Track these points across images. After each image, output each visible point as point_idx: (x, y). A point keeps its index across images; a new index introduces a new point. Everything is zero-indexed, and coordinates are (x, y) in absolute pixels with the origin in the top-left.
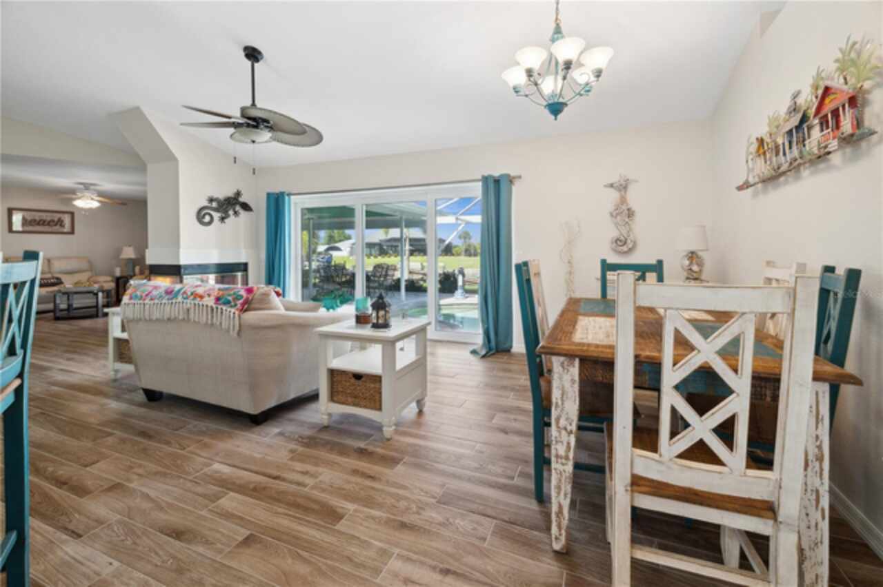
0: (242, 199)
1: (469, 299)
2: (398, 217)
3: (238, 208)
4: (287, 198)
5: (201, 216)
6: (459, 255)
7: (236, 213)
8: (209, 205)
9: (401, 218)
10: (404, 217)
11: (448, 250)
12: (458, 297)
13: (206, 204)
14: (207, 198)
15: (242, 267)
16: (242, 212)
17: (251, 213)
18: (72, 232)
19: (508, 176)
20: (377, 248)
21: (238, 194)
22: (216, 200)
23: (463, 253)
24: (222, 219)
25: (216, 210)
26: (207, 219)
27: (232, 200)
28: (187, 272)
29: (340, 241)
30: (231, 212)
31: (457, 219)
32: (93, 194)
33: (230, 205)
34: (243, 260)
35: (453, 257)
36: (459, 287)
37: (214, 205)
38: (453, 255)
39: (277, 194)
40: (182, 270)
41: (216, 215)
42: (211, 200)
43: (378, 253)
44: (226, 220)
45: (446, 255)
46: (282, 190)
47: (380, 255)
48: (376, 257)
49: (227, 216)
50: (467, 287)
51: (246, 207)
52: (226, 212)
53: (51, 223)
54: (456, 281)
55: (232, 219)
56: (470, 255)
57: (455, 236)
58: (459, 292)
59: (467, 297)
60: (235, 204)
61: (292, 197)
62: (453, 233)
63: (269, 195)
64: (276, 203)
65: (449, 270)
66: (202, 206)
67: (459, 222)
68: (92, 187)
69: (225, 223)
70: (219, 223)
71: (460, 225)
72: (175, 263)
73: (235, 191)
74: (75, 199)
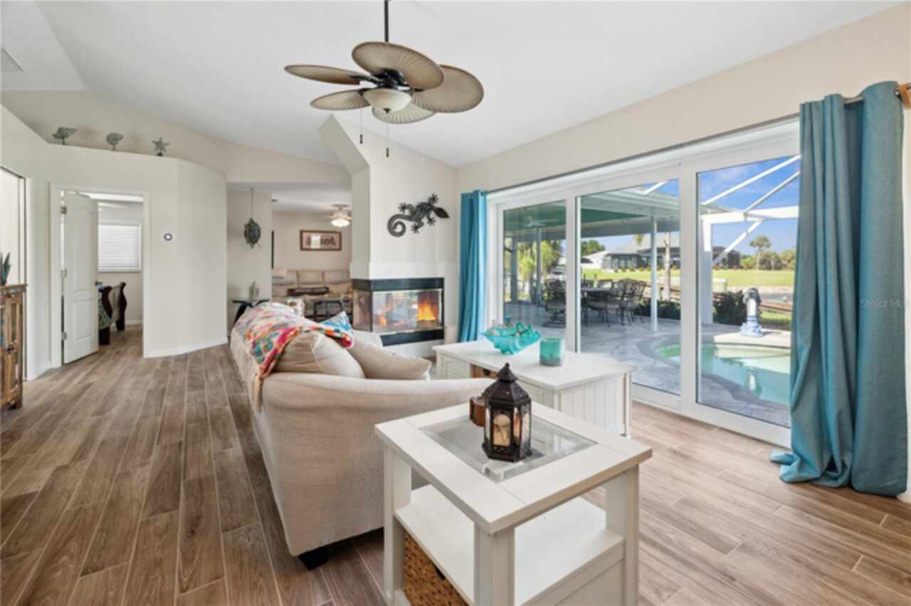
0: (437, 205)
1: (767, 337)
2: (648, 218)
3: (432, 215)
4: (481, 198)
5: (393, 227)
6: (750, 267)
7: (431, 221)
8: (401, 213)
9: (652, 218)
10: (656, 217)
11: (733, 261)
12: (748, 332)
13: (398, 212)
14: (399, 206)
15: (437, 283)
16: (438, 220)
17: (448, 219)
18: (340, 249)
19: (891, 85)
20: (634, 259)
21: (434, 199)
22: (409, 207)
23: (758, 265)
24: (416, 228)
25: (409, 218)
26: (399, 228)
27: (425, 206)
28: (377, 287)
29: (593, 252)
30: (425, 220)
31: (746, 215)
32: (344, 214)
33: (425, 211)
34: (439, 276)
35: (740, 271)
36: (749, 318)
37: (407, 212)
38: (742, 268)
39: (471, 195)
40: (372, 286)
41: (409, 224)
42: (403, 208)
43: (635, 265)
44: (419, 230)
45: (730, 267)
46: (476, 189)
47: (637, 268)
48: (632, 270)
49: (421, 225)
50: (765, 315)
51: (442, 213)
52: (419, 220)
53: (327, 242)
54: (743, 307)
55: (426, 228)
56: (769, 268)
57: (743, 241)
58: (750, 325)
59: (765, 333)
60: (430, 209)
61: (489, 197)
62: (740, 235)
63: (464, 196)
64: (470, 204)
65: (734, 289)
66: (393, 214)
67: (749, 219)
68: (345, 208)
69: (418, 232)
70: (412, 232)
71: (753, 223)
72: (364, 277)
73: (431, 195)
74: (332, 220)
